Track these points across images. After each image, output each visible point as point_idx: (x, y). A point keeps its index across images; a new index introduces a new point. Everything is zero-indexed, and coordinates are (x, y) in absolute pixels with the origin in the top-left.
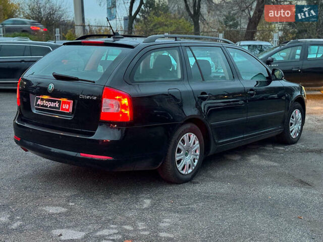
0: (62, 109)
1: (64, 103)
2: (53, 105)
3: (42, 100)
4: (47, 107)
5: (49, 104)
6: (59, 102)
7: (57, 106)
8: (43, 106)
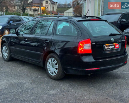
0: (116, 48)
1: (116, 45)
2: (112, 47)
3: (107, 46)
4: (109, 49)
5: (110, 47)
6: (114, 45)
7: (114, 47)
8: (108, 49)
